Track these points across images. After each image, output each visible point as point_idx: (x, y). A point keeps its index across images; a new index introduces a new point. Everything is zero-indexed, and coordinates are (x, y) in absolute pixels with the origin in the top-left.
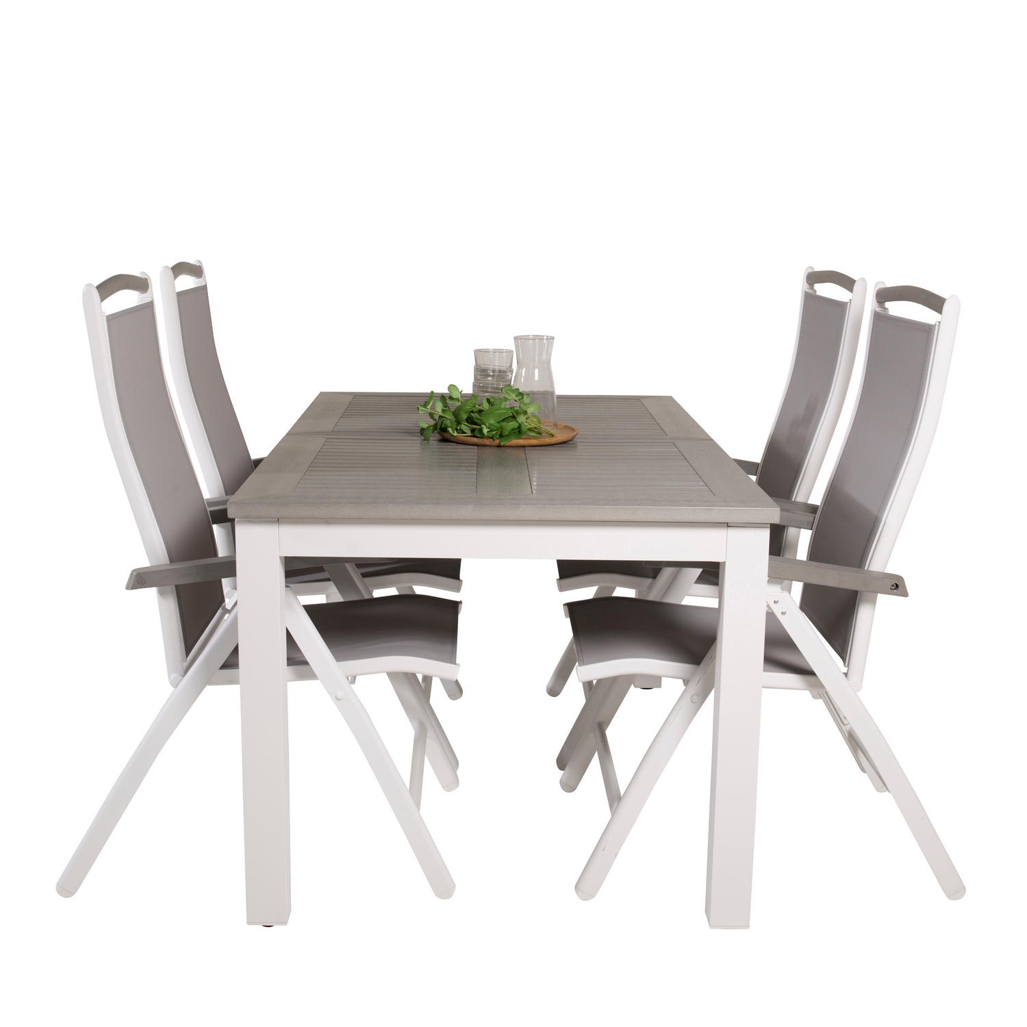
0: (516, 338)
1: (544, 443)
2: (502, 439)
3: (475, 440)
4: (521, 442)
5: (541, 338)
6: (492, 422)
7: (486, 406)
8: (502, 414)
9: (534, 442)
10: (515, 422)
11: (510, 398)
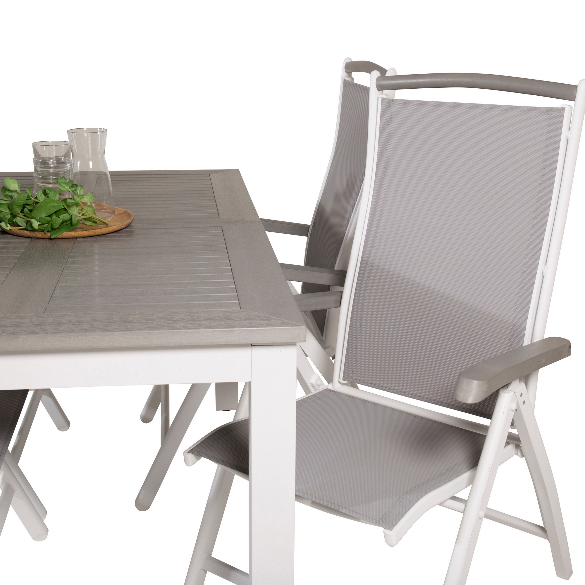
0: (69, 132)
1: (96, 234)
2: (53, 232)
3: (27, 233)
4: (72, 234)
5: (94, 131)
6: (44, 215)
7: (41, 198)
8: (53, 207)
9: (85, 233)
10: (67, 214)
11: (64, 190)
